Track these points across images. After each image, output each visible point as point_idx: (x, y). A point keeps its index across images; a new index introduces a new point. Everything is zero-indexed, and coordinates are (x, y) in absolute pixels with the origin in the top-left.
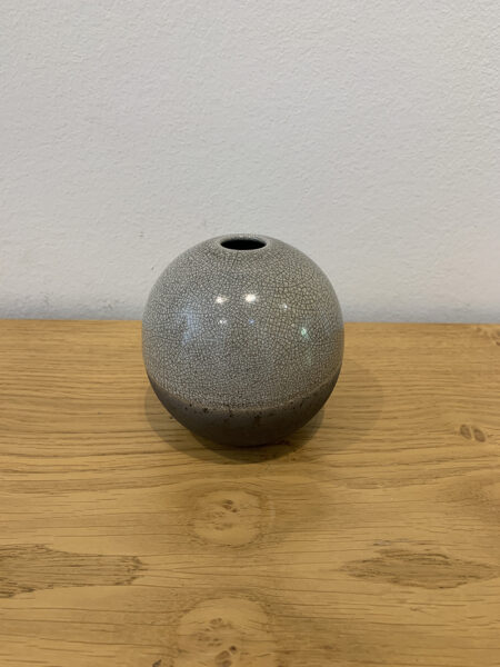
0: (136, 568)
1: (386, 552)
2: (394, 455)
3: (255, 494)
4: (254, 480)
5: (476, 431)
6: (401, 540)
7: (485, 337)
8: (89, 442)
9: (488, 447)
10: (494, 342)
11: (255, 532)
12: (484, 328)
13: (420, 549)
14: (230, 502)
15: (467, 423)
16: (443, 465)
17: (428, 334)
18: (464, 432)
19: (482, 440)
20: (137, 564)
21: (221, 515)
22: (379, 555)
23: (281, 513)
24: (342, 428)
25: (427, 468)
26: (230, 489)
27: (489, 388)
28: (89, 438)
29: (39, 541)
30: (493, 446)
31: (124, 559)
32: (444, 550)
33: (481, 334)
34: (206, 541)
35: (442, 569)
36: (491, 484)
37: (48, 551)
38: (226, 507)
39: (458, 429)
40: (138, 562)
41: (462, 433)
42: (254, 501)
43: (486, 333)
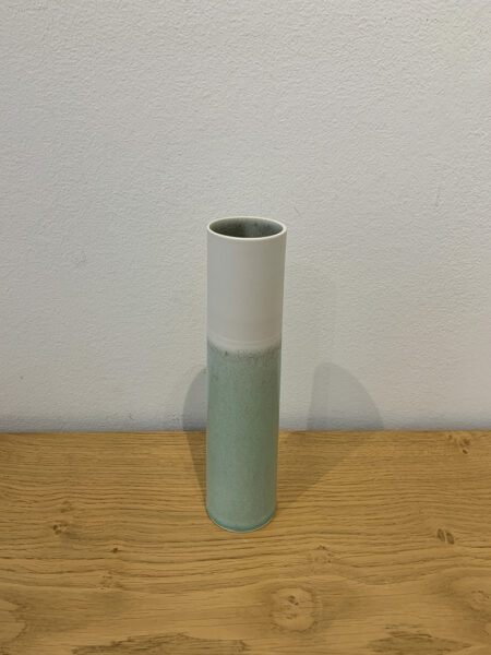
0: (244, 649)
1: (393, 633)
2: (395, 556)
3: (309, 591)
4: (306, 579)
5: (448, 534)
6: (403, 625)
7: (455, 445)
8: (193, 549)
9: (456, 548)
10: (461, 450)
11: (312, 620)
12: (455, 436)
13: (414, 631)
14: (292, 597)
15: (443, 528)
16: (427, 564)
17: (414, 442)
18: (440, 535)
19: (452, 542)
20: (244, 647)
21: (289, 608)
22: (389, 636)
23: (326, 605)
24: (359, 534)
25: (416, 566)
26: (291, 587)
27: (457, 495)
28: (191, 546)
29: (180, 630)
30: (459, 548)
31: (235, 642)
32: (429, 631)
33: (452, 441)
34: (282, 628)
35: (427, 645)
36: (457, 579)
37: (187, 638)
38: (291, 601)
39: (436, 533)
40: (244, 644)
41: (439, 536)
42: (308, 596)
43: (455, 440)
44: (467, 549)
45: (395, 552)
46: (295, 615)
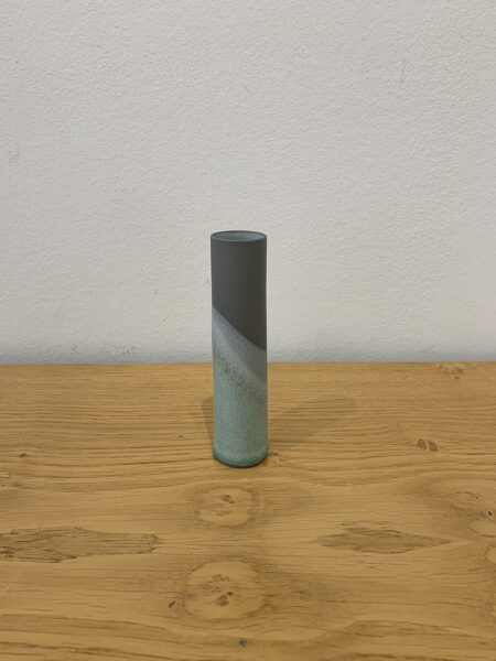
0: (155, 542)
1: (351, 529)
2: (362, 461)
3: (249, 490)
4: (248, 480)
5: (431, 443)
6: (363, 521)
7: (446, 373)
8: (114, 455)
9: (439, 455)
10: (453, 377)
11: (248, 517)
12: (446, 366)
14: (228, 496)
15: (424, 438)
16: (403, 469)
17: (397, 371)
19: (436, 450)
21: (221, 506)
22: (344, 532)
23: (269, 503)
24: (320, 443)
25: (388, 471)
26: (228, 487)
30: (444, 455)
31: (146, 536)
32: (397, 528)
33: (443, 370)
34: (209, 524)
35: (395, 541)
36: (440, 481)
37: (86, 531)
38: (225, 500)
39: (416, 443)
40: (156, 538)
41: (419, 445)
42: (247, 495)
43: (447, 369)
44: (453, 456)
45: (363, 458)
46: (228, 513)
